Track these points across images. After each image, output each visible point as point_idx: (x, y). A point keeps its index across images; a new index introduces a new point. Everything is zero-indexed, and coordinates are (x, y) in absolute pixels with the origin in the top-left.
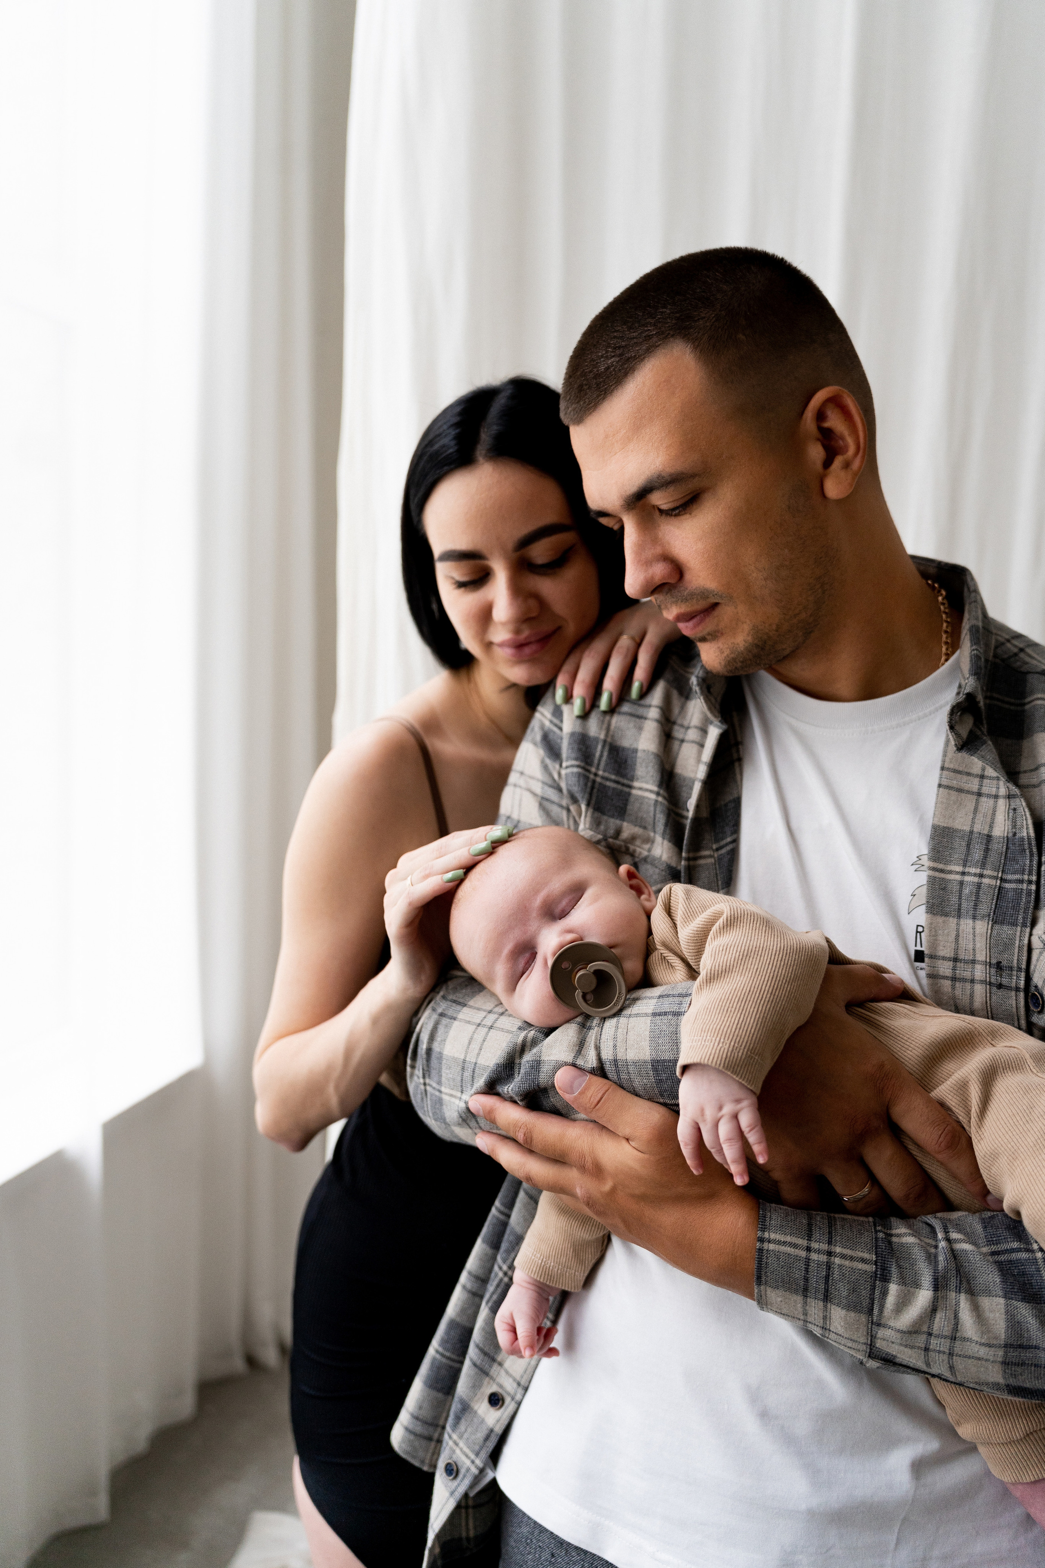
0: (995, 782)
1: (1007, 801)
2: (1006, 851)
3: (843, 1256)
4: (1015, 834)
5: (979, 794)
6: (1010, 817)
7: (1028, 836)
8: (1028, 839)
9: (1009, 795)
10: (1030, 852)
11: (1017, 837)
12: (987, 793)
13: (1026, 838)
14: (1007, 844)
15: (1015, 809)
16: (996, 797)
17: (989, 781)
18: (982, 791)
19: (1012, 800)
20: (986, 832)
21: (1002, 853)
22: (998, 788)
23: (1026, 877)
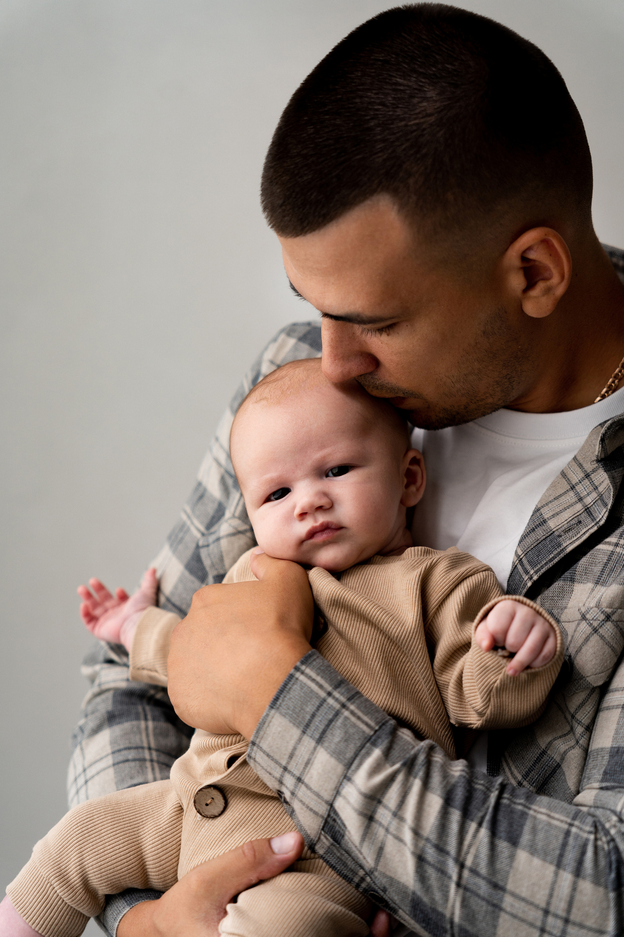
0: (591, 488)
1: (583, 510)
2: (542, 541)
3: (352, 713)
4: (560, 536)
5: (573, 488)
6: (572, 523)
7: (565, 548)
8: (563, 550)
9: (588, 508)
10: (553, 558)
11: (559, 539)
12: (578, 491)
13: (562, 547)
14: (548, 536)
15: (580, 522)
16: (581, 499)
17: (589, 483)
18: (576, 487)
19: (585, 514)
20: (546, 517)
21: (538, 540)
22: (588, 494)
23: (532, 572)
